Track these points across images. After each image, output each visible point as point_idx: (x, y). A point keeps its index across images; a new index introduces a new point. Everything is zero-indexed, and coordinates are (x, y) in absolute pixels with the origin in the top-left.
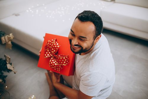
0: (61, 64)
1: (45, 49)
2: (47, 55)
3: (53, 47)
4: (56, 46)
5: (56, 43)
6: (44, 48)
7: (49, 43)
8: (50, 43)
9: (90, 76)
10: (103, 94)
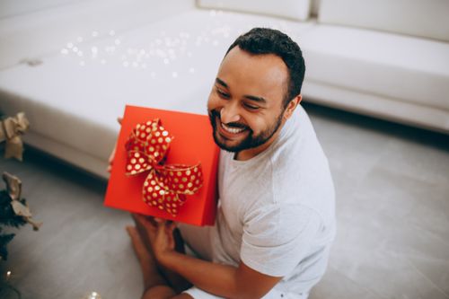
0: (179, 192)
1: (128, 150)
2: (133, 169)
3: (153, 141)
4: (160, 140)
5: (161, 132)
6: (123, 147)
7: (138, 133)
8: (141, 131)
9: (276, 216)
10: (303, 272)
